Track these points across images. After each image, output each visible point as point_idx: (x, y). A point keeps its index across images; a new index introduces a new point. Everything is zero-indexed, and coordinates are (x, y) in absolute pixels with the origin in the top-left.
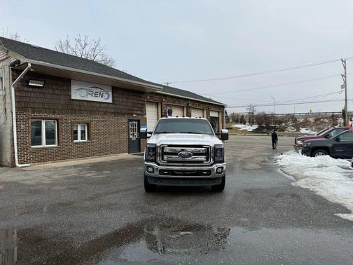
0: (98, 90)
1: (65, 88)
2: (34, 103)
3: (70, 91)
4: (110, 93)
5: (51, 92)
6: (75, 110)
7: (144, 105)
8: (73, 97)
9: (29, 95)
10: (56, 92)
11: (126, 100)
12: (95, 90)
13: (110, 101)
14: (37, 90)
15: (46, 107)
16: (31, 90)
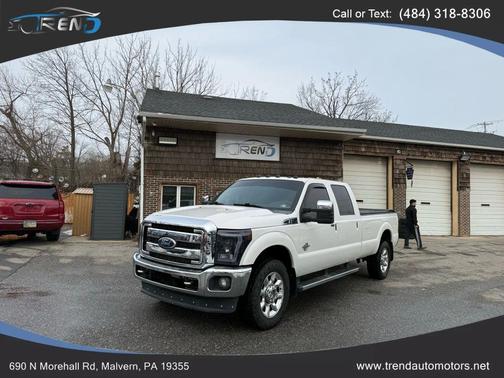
0: (258, 144)
1: (208, 144)
2: (167, 164)
3: (215, 148)
4: (277, 147)
5: (189, 150)
6: (221, 173)
7: (339, 162)
8: (219, 155)
9: (161, 155)
10: (195, 150)
11: (303, 156)
12: (251, 145)
13: (276, 158)
14: (170, 149)
15: (181, 168)
16: (163, 149)
